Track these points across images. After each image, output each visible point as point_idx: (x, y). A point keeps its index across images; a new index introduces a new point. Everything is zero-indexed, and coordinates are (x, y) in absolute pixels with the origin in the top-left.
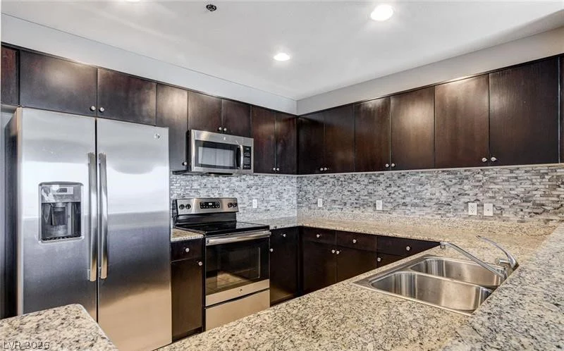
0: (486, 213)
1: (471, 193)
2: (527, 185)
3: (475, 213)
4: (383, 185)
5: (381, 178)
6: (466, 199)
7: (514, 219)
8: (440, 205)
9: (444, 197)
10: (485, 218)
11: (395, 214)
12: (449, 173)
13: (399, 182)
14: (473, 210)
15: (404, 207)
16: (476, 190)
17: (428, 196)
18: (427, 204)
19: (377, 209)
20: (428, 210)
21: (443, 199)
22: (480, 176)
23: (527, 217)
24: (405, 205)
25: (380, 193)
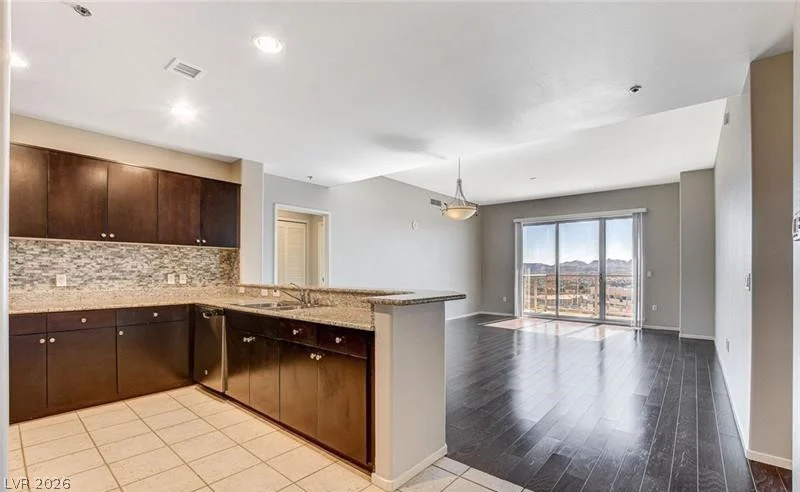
0: (182, 282)
1: (170, 266)
2: (207, 261)
3: (173, 283)
4: (67, 257)
5: (65, 248)
6: (166, 271)
7: (200, 285)
8: (141, 277)
9: (146, 269)
10: (181, 286)
11: (86, 290)
12: (151, 248)
13: (92, 253)
14: (171, 280)
15: (99, 281)
16: (174, 264)
17: (129, 268)
18: (128, 277)
19: (58, 284)
20: (130, 283)
21: (145, 272)
22: (176, 253)
23: (207, 283)
24: (100, 278)
25: (65, 265)
